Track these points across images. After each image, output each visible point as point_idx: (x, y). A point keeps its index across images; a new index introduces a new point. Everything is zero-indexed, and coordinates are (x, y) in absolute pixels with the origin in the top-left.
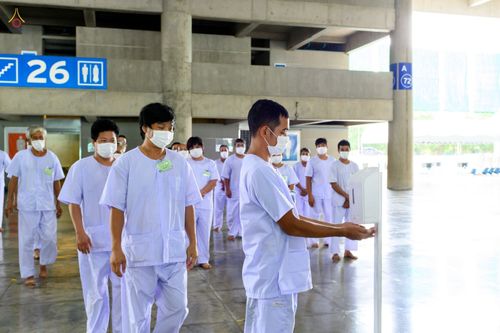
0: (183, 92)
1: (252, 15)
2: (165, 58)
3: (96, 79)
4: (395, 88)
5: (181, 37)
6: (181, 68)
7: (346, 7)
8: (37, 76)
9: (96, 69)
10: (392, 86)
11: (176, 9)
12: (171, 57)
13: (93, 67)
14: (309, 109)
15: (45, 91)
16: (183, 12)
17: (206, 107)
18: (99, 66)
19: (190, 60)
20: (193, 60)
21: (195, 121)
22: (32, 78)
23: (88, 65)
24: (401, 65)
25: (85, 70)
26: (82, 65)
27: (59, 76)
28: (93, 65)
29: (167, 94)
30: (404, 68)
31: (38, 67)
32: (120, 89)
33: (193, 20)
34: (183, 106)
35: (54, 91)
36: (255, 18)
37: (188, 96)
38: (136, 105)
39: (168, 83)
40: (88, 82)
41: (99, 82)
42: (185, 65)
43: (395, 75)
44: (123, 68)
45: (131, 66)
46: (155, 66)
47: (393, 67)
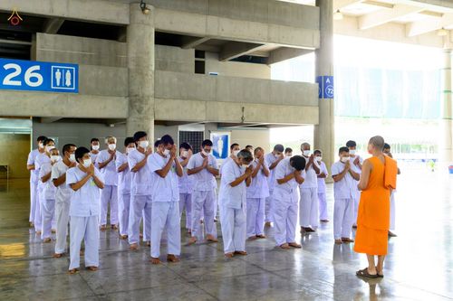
0: (148, 97)
1: (206, 30)
2: (132, 66)
3: (68, 83)
4: (320, 97)
5: (147, 47)
6: (147, 75)
7: (282, 27)
8: (12, 79)
9: (68, 74)
10: (318, 95)
11: (143, 22)
12: (138, 65)
13: (65, 72)
14: (252, 114)
15: (21, 93)
16: (148, 25)
17: (167, 111)
18: (71, 71)
19: (153, 68)
20: (155, 68)
21: (157, 123)
22: (7, 81)
23: (61, 70)
24: (326, 78)
25: (58, 74)
26: (55, 70)
27: (34, 80)
28: (66, 70)
29: (134, 98)
30: (328, 81)
31: (14, 70)
32: (89, 93)
33: (156, 33)
34: (149, 109)
35: (28, 93)
36: (207, 34)
37: (152, 100)
38: (105, 108)
39: (135, 88)
40: (61, 85)
41: (71, 86)
42: (151, 73)
43: (320, 86)
44: (93, 73)
45: (100, 72)
46: (122, 72)
47: (319, 80)
